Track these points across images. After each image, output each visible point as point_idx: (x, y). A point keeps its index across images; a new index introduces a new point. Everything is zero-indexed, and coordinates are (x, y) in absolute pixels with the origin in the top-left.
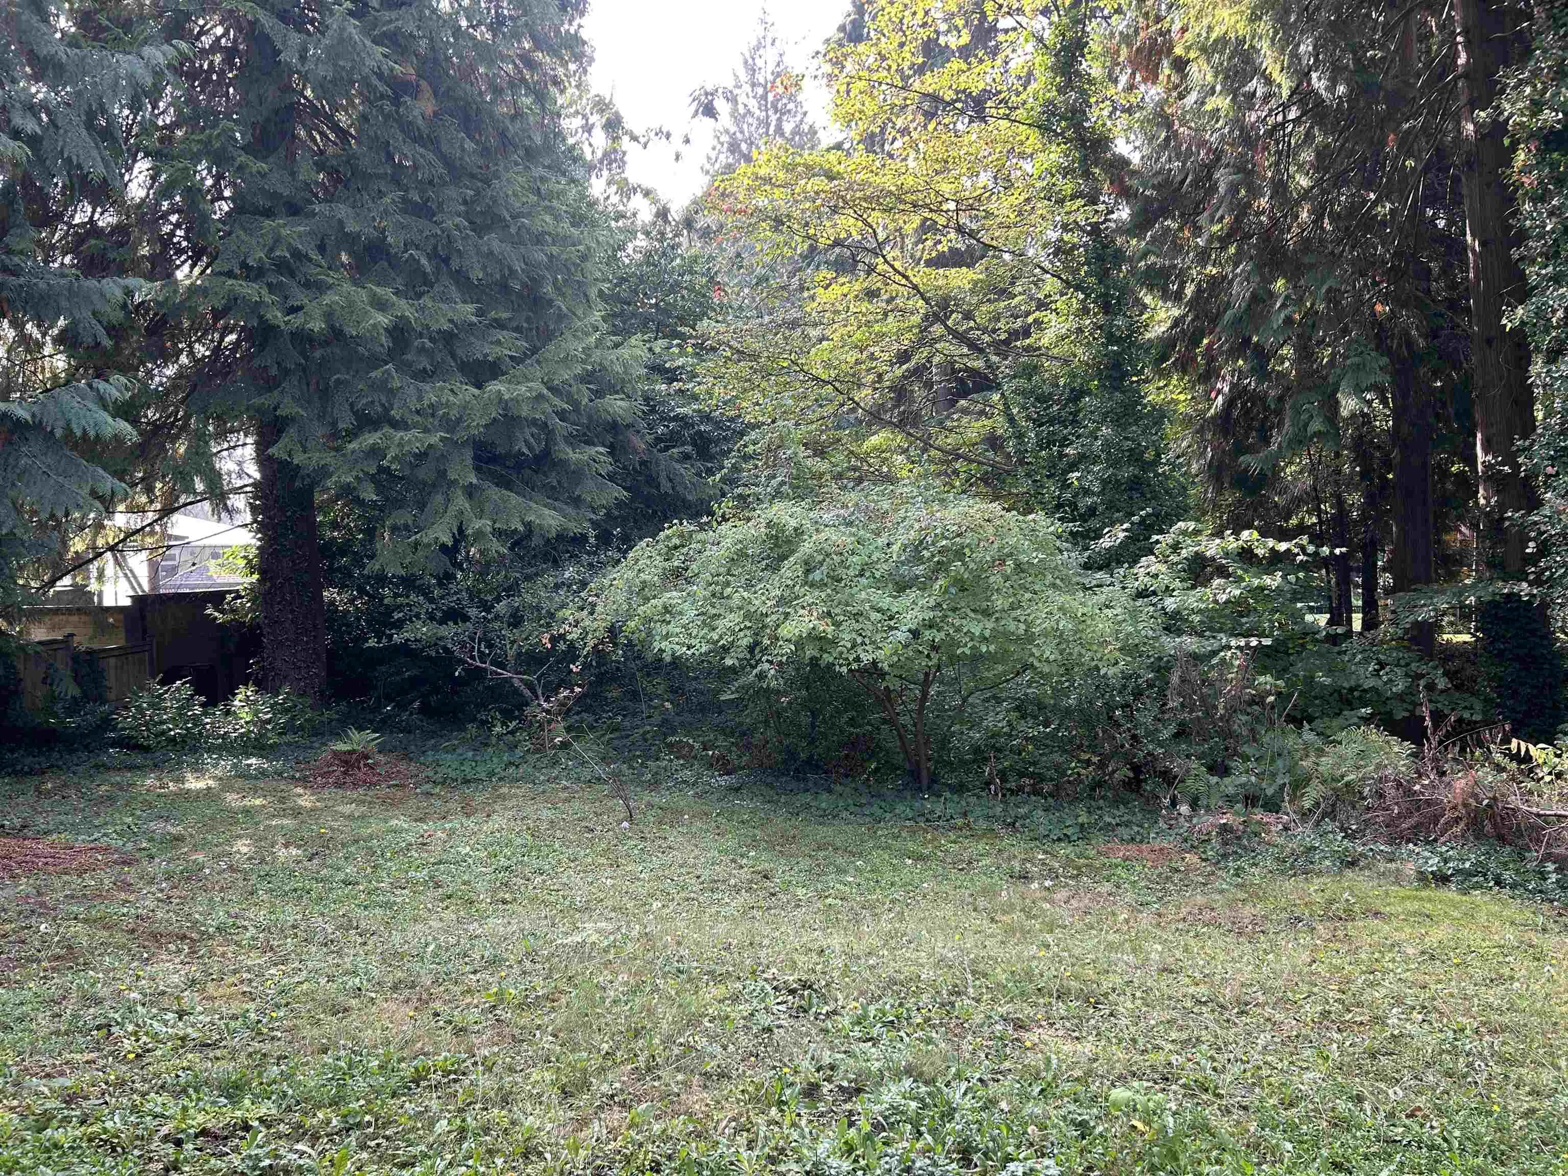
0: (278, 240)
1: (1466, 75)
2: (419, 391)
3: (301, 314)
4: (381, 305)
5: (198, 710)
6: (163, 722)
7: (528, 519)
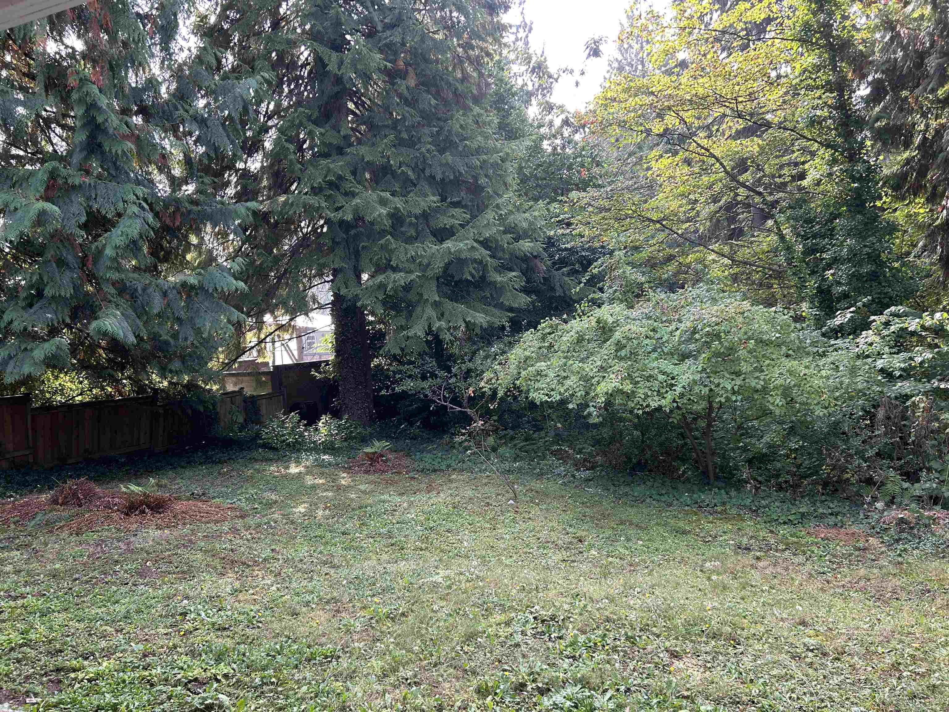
0: (329, 170)
2: (406, 249)
3: (341, 211)
4: (383, 202)
5: (302, 428)
6: (283, 435)
7: (467, 320)
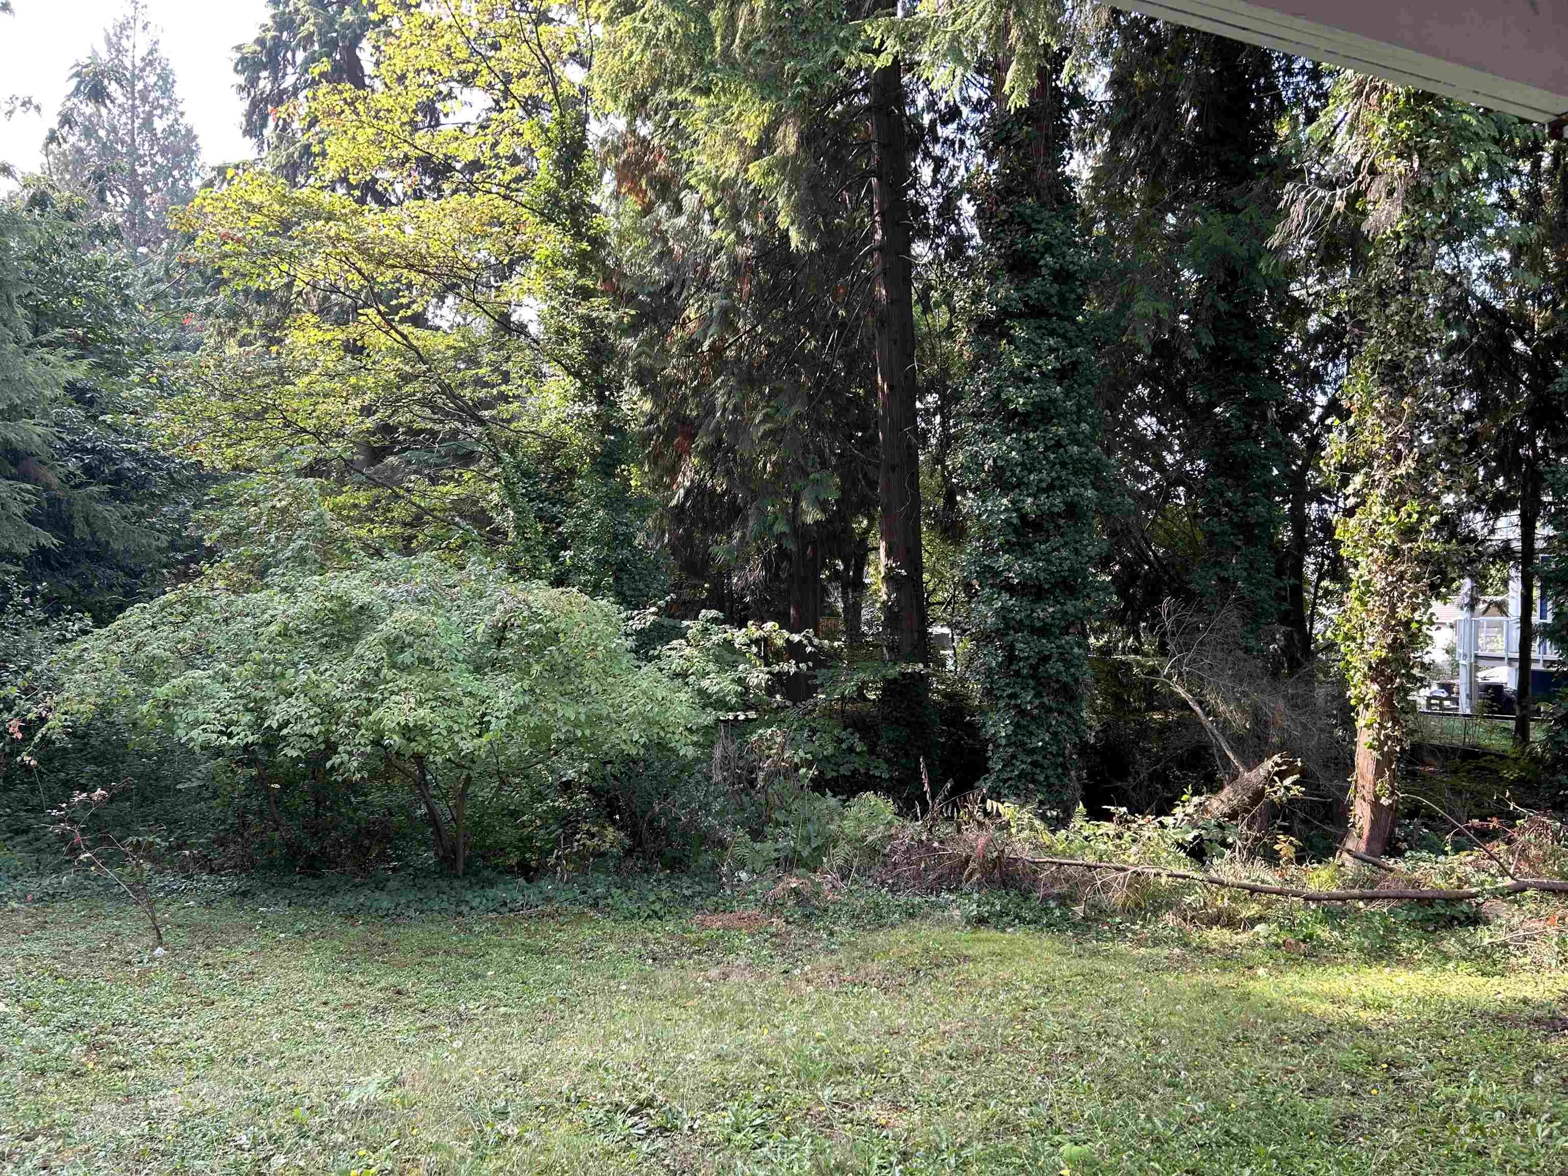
1: (880, 249)
